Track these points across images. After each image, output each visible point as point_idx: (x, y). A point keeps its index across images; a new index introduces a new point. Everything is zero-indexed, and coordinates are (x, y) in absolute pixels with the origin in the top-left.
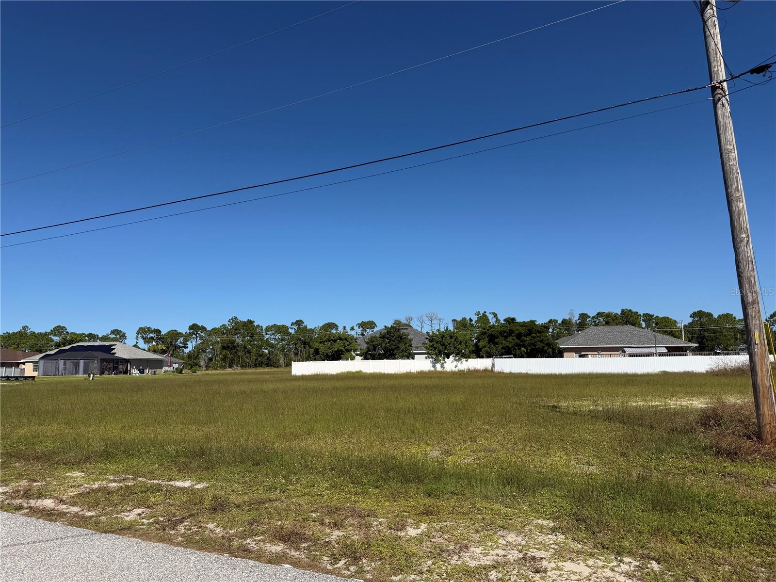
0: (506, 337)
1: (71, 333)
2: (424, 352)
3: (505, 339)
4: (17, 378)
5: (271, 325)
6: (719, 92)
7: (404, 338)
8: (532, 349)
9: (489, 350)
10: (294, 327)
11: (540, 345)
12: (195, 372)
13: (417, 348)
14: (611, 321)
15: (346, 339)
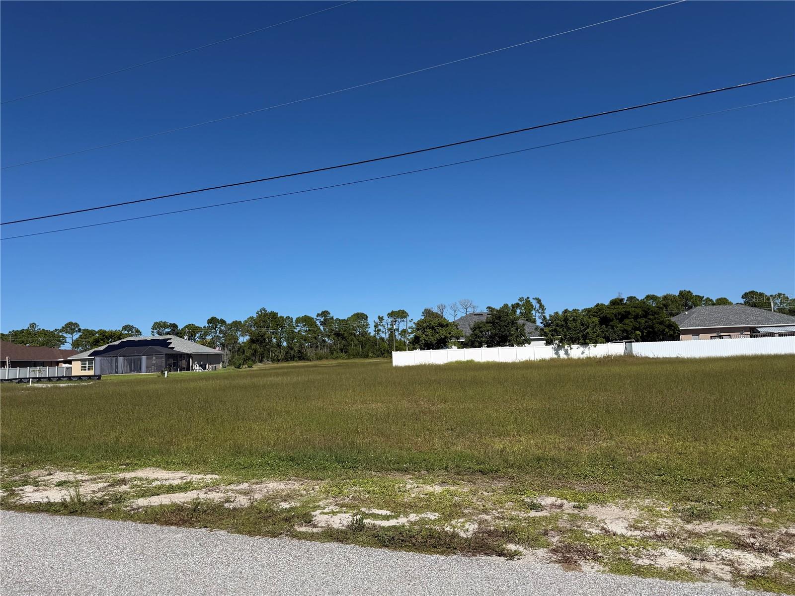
0: (621, 320)
4: (67, 378)
7: (515, 323)
8: (649, 332)
10: (320, 318)
11: (658, 327)
15: (447, 326)
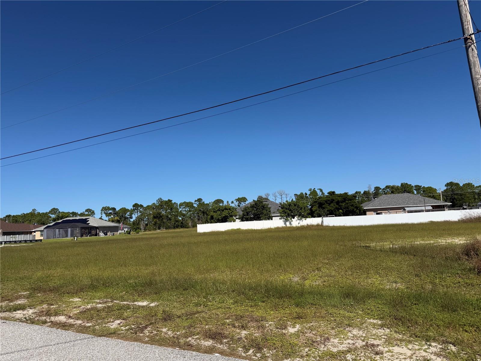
0: (329, 204)
1: (62, 212)
2: (279, 215)
3: (329, 205)
4: (31, 241)
5: (182, 202)
6: (469, 41)
7: (266, 207)
8: (346, 210)
9: (319, 212)
10: (197, 203)
11: (351, 208)
12: (138, 233)
13: (274, 213)
14: (395, 190)
15: (230, 209)
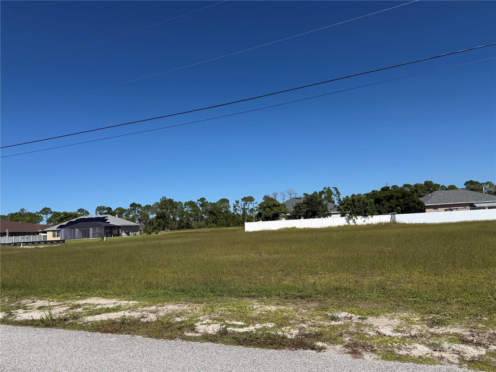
0: (388, 201)
2: (338, 212)
7: (321, 204)
8: (406, 207)
10: (200, 202)
11: (412, 204)
12: (158, 233)
14: (419, 189)
15: (278, 206)
